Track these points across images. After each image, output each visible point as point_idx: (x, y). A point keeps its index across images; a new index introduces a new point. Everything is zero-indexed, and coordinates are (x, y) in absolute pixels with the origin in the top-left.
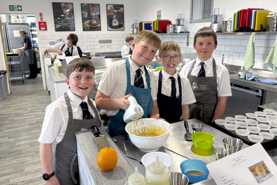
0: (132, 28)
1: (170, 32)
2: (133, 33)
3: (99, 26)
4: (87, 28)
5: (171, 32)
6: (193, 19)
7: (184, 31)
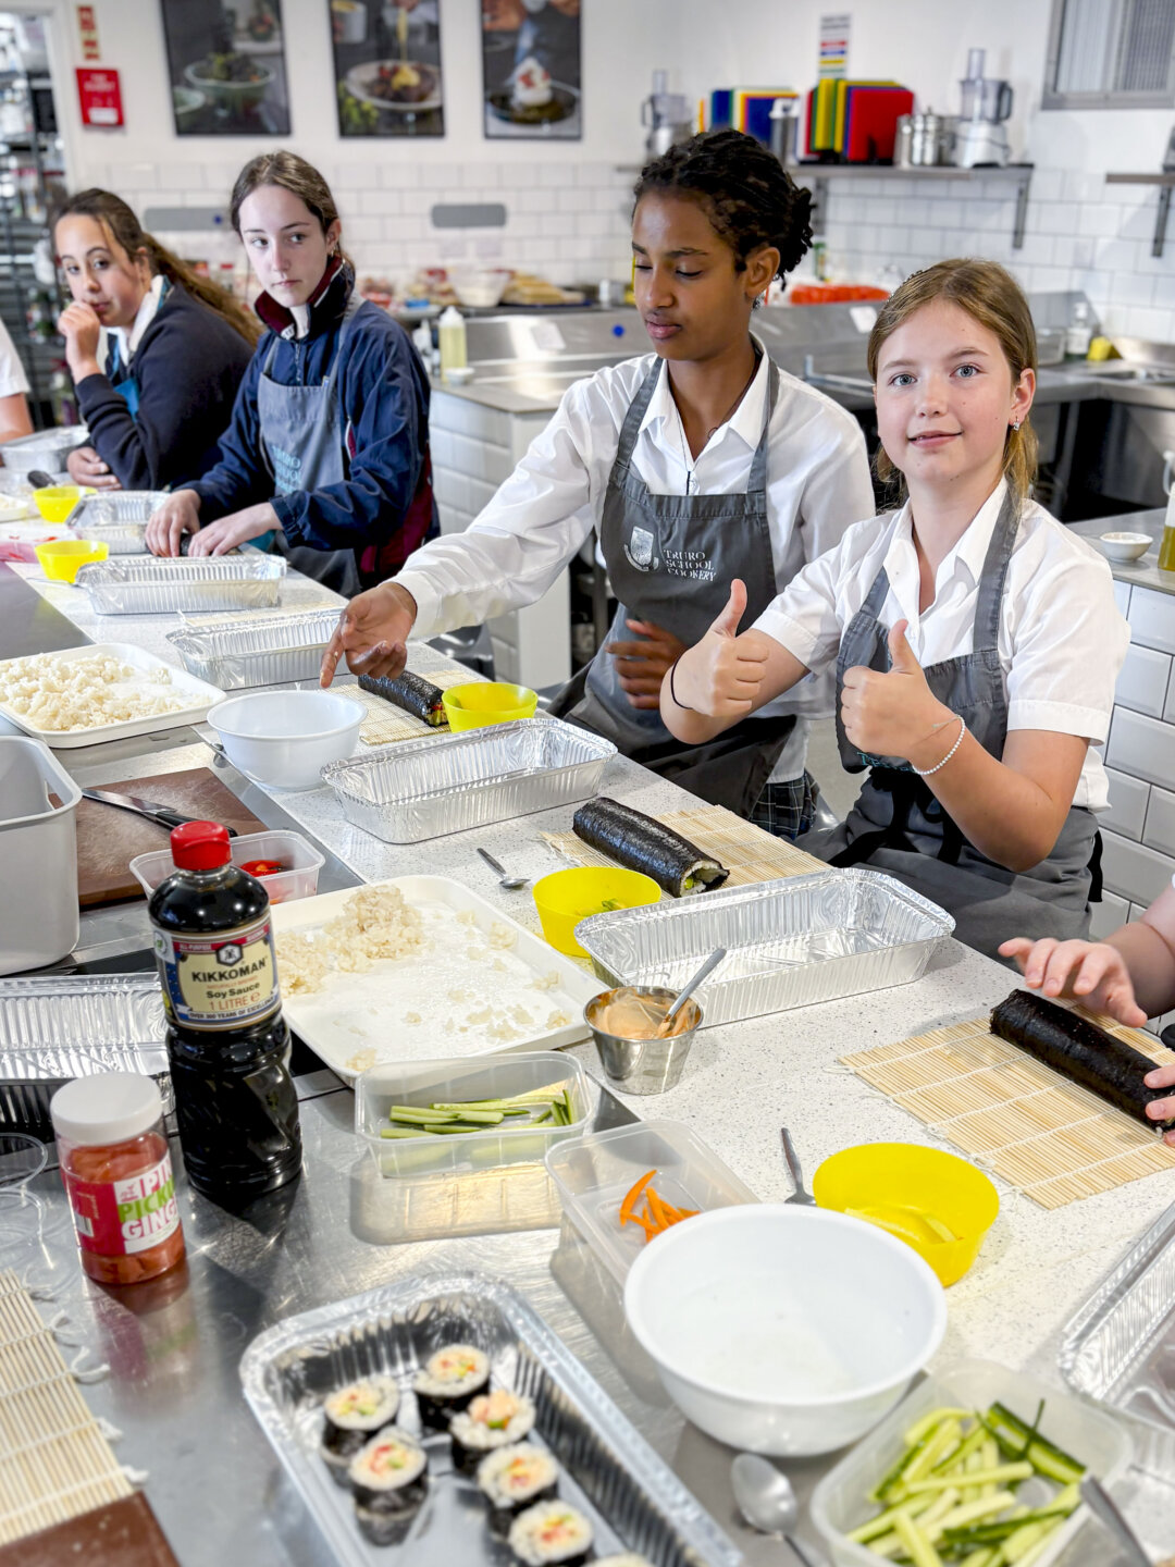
1: (917, 158)
3: (430, 104)
4: (365, 115)
5: (922, 164)
6: (1062, 88)
7: (998, 157)
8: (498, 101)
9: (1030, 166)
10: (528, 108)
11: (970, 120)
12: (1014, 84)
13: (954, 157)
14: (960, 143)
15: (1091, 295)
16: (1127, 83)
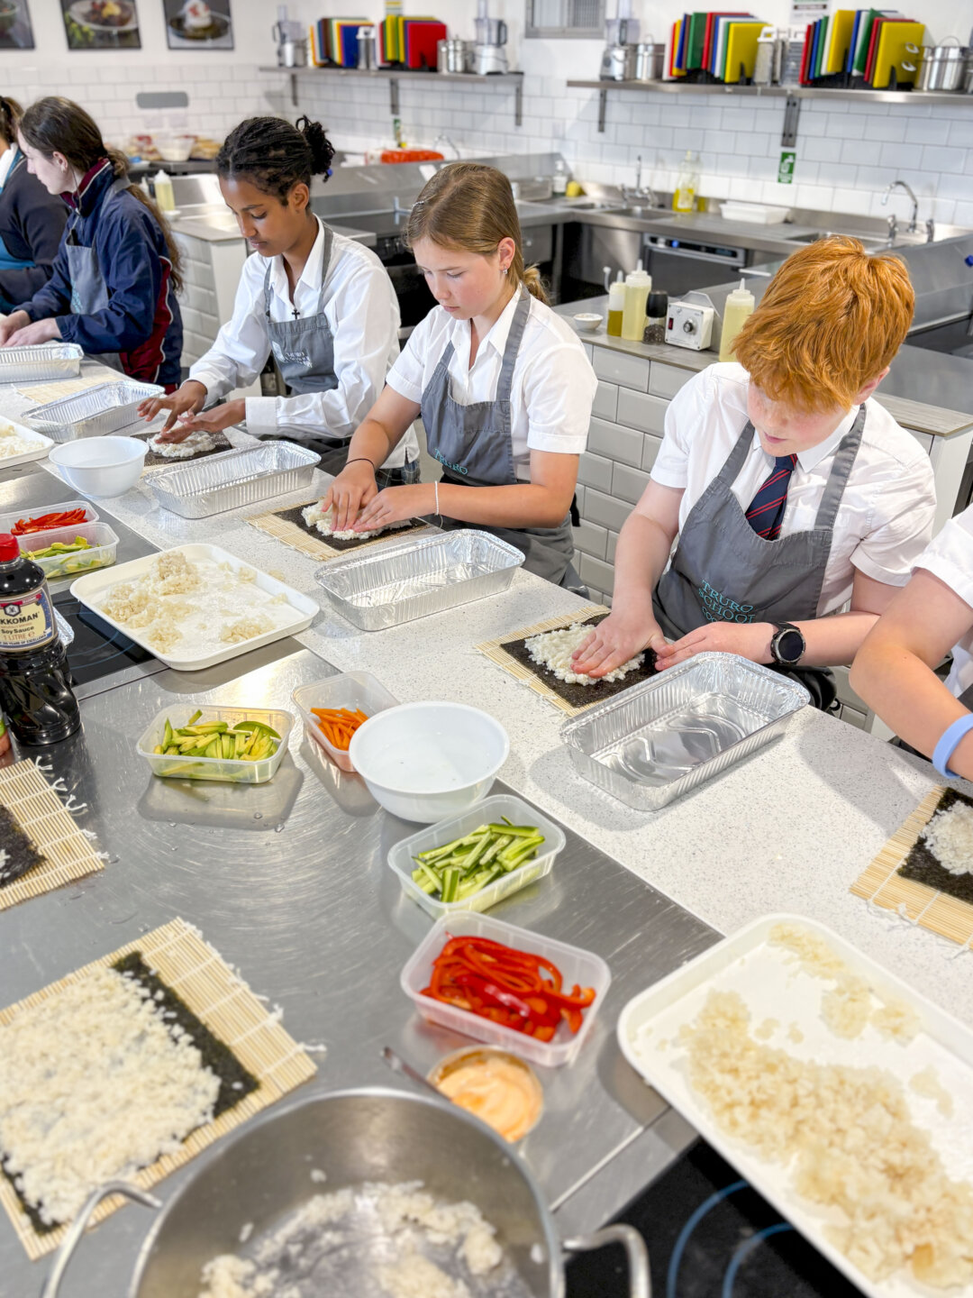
0: (274, 38)
1: (452, 68)
2: (281, 65)
3: (129, 27)
4: (85, 35)
5: (455, 71)
6: (537, 24)
7: (502, 68)
8: (176, 24)
9: (521, 74)
10: (196, 29)
11: (482, 44)
12: (508, 21)
13: (475, 68)
14: (477, 59)
15: (566, 156)
16: (575, 22)
